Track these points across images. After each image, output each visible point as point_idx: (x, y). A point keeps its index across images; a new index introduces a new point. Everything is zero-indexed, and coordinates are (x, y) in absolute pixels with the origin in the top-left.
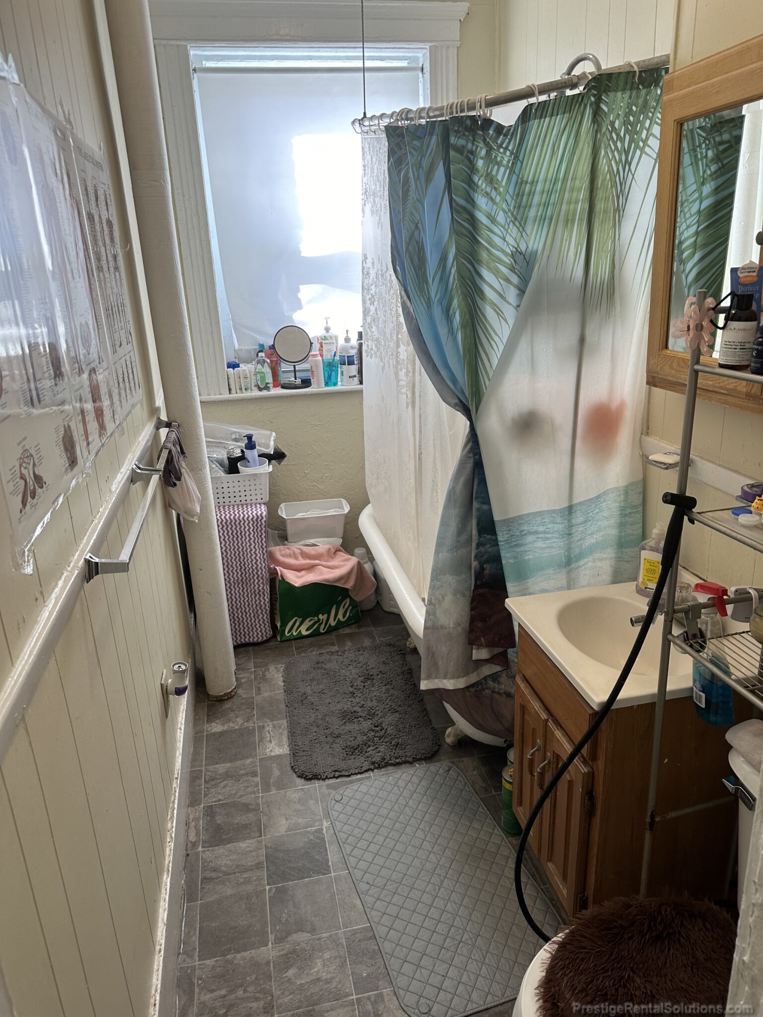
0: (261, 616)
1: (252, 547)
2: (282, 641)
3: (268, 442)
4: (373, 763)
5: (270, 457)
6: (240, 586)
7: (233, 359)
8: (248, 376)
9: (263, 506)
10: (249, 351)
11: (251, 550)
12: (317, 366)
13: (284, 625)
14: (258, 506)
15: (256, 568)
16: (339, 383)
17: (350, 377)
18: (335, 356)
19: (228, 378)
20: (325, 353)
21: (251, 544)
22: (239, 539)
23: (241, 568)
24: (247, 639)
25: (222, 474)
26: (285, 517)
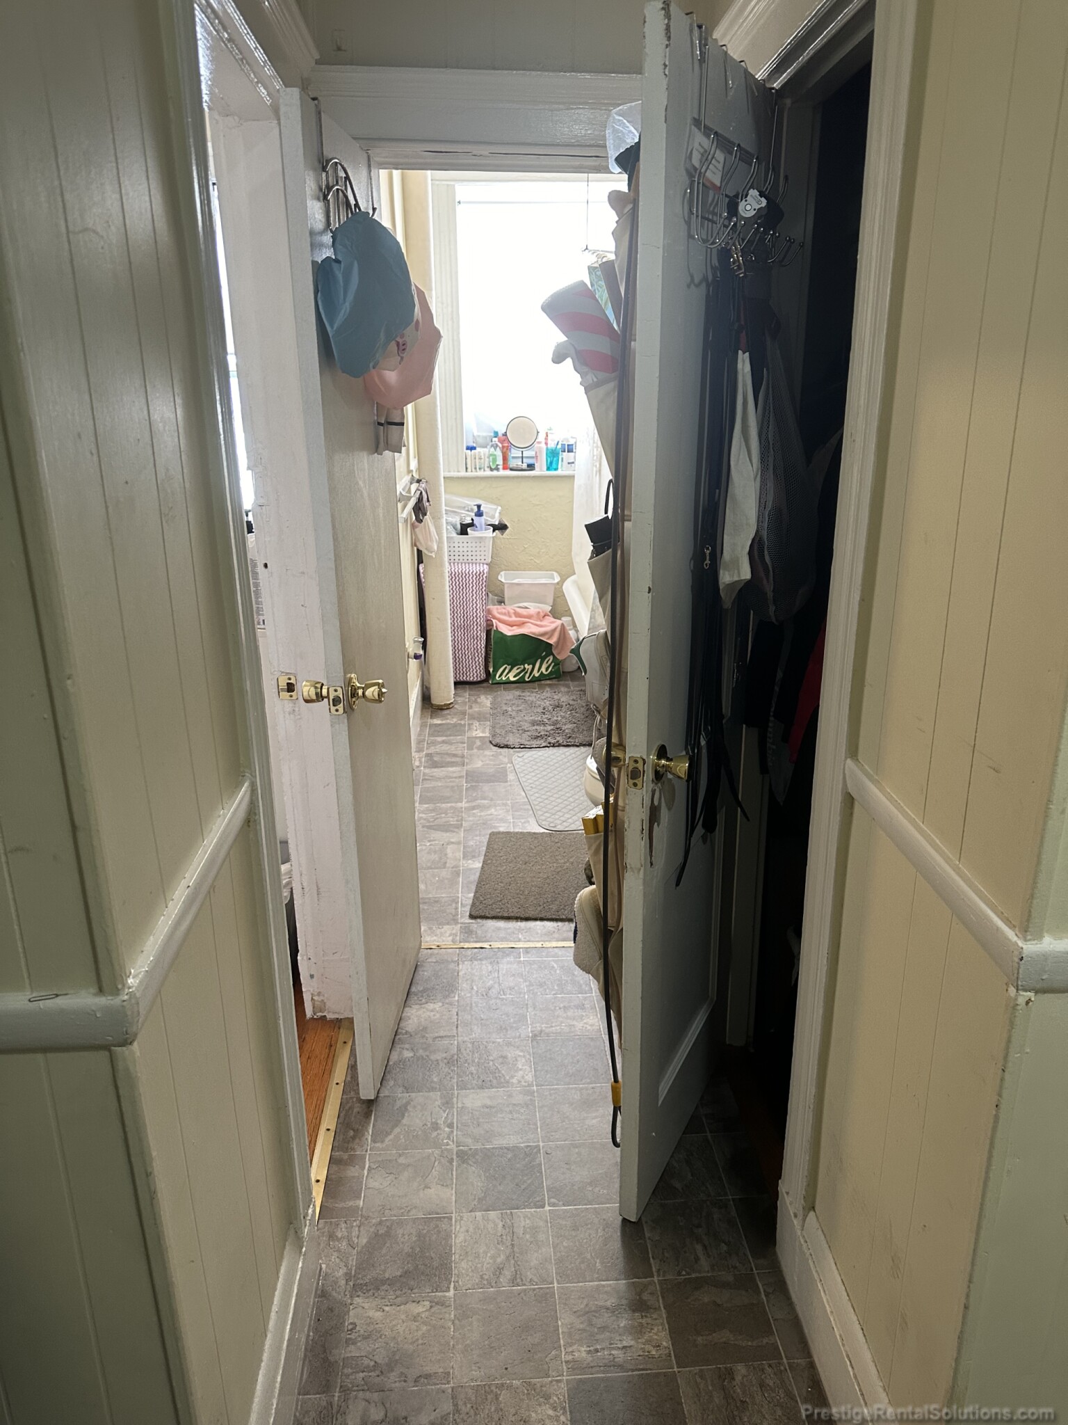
0: (477, 659)
1: (474, 597)
2: (492, 684)
3: (494, 514)
4: (550, 743)
5: (495, 528)
6: (462, 631)
7: (471, 444)
8: (483, 457)
9: (485, 566)
10: (486, 437)
11: (473, 600)
12: (541, 452)
13: (496, 670)
14: (481, 565)
15: (476, 616)
16: (559, 469)
17: (569, 463)
18: (558, 444)
19: (466, 459)
20: (549, 442)
21: (473, 595)
22: (464, 590)
23: (464, 615)
24: (464, 678)
25: (454, 535)
26: (503, 581)
